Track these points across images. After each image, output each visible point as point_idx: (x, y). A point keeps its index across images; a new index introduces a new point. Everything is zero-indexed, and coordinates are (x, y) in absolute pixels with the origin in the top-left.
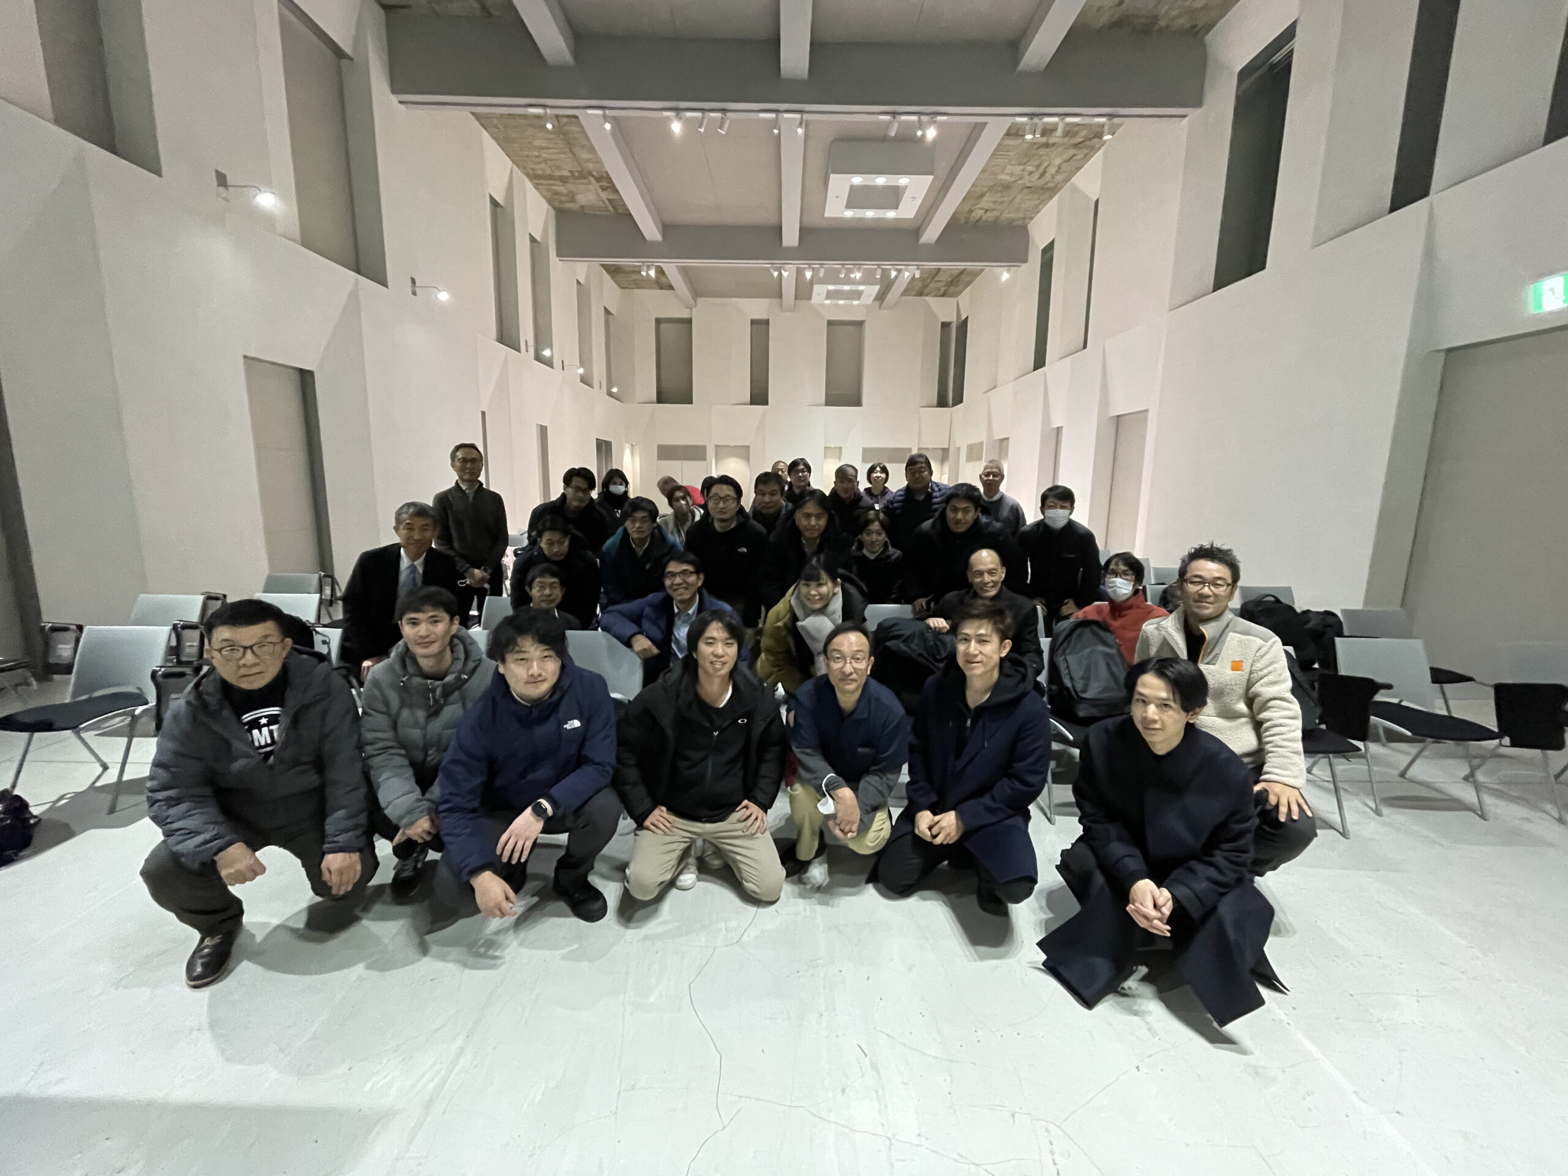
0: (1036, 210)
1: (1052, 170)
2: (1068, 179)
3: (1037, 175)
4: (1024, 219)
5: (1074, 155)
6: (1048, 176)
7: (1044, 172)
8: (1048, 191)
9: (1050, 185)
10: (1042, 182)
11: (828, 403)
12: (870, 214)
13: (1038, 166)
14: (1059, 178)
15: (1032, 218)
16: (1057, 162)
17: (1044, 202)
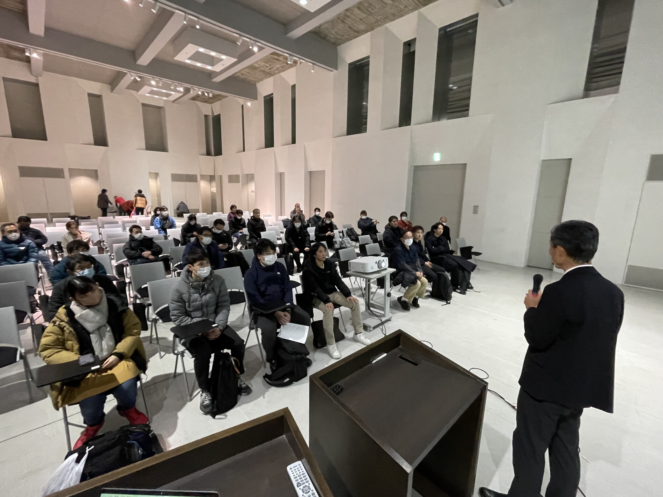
0: (262, 80)
1: (275, 68)
2: (279, 73)
3: (269, 68)
4: (255, 81)
5: (285, 66)
6: (272, 70)
7: (272, 68)
8: (270, 74)
9: (271, 73)
10: (269, 71)
11: (147, 149)
12: (199, 65)
13: (270, 65)
14: (276, 71)
15: (259, 82)
16: (278, 66)
17: (266, 78)
